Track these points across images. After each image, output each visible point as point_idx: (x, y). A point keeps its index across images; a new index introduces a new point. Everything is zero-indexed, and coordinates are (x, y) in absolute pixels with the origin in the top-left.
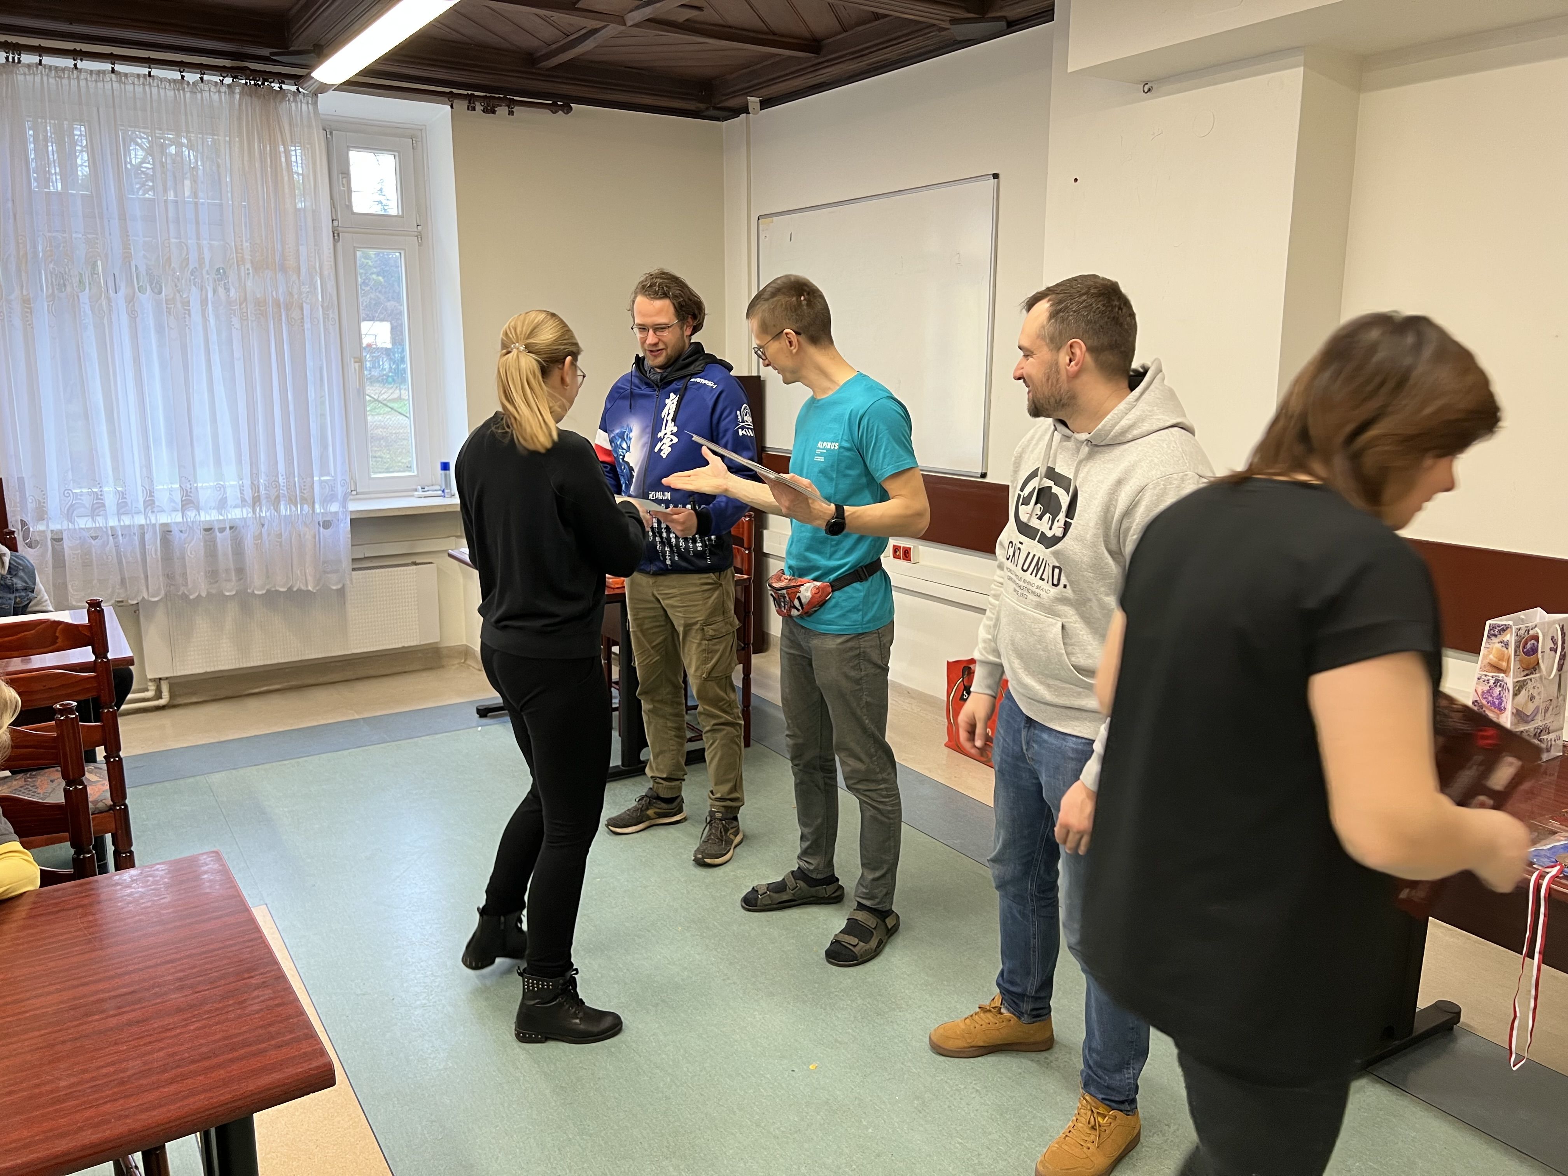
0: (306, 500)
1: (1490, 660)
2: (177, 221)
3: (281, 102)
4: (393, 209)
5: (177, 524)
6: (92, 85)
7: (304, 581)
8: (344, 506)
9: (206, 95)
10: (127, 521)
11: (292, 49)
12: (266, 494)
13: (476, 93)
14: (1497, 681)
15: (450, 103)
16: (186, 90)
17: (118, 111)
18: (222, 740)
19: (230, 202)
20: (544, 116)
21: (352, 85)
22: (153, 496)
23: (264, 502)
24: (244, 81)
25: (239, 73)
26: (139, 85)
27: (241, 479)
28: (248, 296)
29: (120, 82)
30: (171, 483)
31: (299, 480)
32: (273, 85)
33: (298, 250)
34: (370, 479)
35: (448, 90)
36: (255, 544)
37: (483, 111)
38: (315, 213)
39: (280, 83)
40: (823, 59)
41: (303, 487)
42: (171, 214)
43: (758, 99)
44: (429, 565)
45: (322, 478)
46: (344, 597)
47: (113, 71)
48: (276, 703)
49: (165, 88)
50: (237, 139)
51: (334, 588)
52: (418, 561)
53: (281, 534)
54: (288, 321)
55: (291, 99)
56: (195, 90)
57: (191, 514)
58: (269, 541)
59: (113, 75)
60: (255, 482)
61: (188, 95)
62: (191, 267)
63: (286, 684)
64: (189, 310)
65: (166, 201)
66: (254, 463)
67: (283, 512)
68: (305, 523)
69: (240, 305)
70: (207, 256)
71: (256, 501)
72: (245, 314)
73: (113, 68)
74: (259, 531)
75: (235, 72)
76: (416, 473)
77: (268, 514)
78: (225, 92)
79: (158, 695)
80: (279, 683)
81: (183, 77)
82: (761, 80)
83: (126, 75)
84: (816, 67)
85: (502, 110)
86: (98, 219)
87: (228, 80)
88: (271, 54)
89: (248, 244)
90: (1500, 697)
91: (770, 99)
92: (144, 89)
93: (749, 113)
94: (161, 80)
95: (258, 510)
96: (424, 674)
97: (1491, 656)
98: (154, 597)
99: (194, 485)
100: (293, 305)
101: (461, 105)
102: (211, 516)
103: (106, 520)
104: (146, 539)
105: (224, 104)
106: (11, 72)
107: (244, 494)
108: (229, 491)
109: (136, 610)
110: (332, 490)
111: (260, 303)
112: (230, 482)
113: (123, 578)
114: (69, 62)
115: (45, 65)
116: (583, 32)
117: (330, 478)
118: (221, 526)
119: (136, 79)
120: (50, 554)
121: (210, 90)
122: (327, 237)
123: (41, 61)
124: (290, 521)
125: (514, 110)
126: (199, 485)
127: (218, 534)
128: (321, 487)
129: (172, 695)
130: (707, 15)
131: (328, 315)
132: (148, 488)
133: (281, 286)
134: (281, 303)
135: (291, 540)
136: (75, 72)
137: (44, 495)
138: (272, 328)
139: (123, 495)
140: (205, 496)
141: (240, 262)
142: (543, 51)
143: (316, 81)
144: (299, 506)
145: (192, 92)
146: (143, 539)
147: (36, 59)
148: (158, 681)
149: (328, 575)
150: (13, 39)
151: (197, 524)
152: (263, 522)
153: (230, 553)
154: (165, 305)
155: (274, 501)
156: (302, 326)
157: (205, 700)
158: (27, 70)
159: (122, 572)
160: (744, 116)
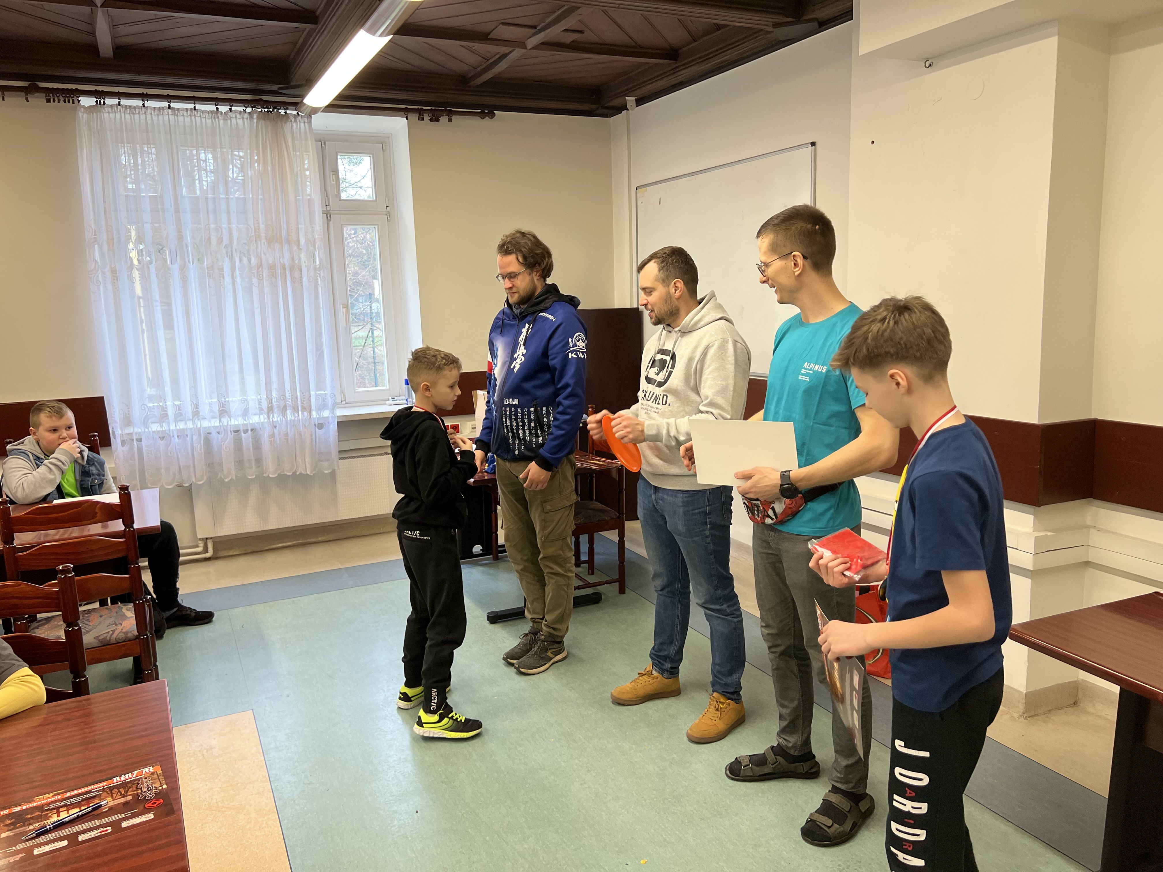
0: (306, 409)
2: (215, 212)
3: (286, 123)
4: (370, 195)
5: (215, 427)
6: (155, 118)
7: (304, 467)
8: (333, 413)
9: (234, 120)
10: (181, 425)
11: (292, 84)
12: (276, 404)
13: (424, 108)
15: (405, 116)
16: (220, 118)
17: (173, 136)
18: (245, 583)
19: (251, 196)
20: (474, 121)
21: (332, 107)
22: (198, 408)
23: (276, 410)
24: (260, 110)
25: (257, 104)
26: (188, 116)
27: (259, 394)
28: (263, 263)
29: (174, 115)
30: (211, 399)
31: (300, 394)
32: (280, 111)
33: (298, 229)
34: (357, 392)
35: (404, 107)
36: (269, 441)
37: (431, 120)
38: (310, 202)
39: (285, 109)
40: (680, 64)
41: (303, 400)
42: (211, 207)
43: (634, 99)
45: (317, 393)
46: (335, 478)
47: (169, 107)
48: (287, 556)
49: (205, 117)
50: (256, 151)
51: (326, 472)
53: (287, 433)
54: (291, 280)
55: (293, 120)
56: (226, 118)
57: (225, 420)
58: (280, 439)
59: (170, 110)
60: (269, 397)
61: (221, 122)
62: (225, 243)
63: (295, 542)
64: (223, 275)
65: (207, 198)
66: (268, 383)
67: (289, 418)
68: (305, 426)
69: (258, 269)
70: (235, 236)
71: (270, 409)
72: (261, 276)
73: (169, 106)
74: (272, 432)
75: (253, 103)
76: (388, 388)
77: (279, 419)
78: (247, 118)
79: (206, 551)
80: (289, 542)
81: (217, 109)
82: (635, 84)
83: (178, 110)
84: (675, 70)
85: (444, 119)
86: (160, 213)
87: (249, 110)
88: (279, 88)
91: (644, 97)
92: (191, 119)
93: (628, 110)
94: (203, 112)
95: (271, 416)
98: (201, 481)
99: (227, 399)
100: (295, 268)
101: (414, 117)
102: (238, 421)
103: (169, 425)
104: (194, 439)
105: (246, 127)
106: (100, 111)
107: (261, 405)
108: (250, 403)
109: (189, 489)
110: (324, 401)
111: (272, 268)
112: (252, 397)
113: (180, 467)
114: (139, 103)
115: (122, 105)
116: (498, 56)
117: (323, 392)
118: (245, 429)
119: (185, 112)
120: (136, 450)
121: (236, 117)
122: (319, 218)
123: (119, 102)
124: (294, 424)
125: (452, 118)
126: (231, 399)
127: (243, 434)
128: (316, 399)
129: (215, 550)
130: (588, 36)
131: (320, 274)
132: (195, 403)
133: (287, 255)
134: (286, 266)
135: (295, 439)
136: (143, 109)
137: (129, 408)
138: (280, 285)
139: (179, 407)
140: (235, 406)
141: (258, 238)
142: (472, 74)
143: (308, 106)
144: (300, 413)
145: (224, 119)
146: (192, 439)
147: (116, 101)
148: (205, 540)
149: (322, 463)
150: (100, 88)
151: (229, 426)
152: (275, 425)
153: (251, 448)
154: (206, 271)
155: (283, 409)
156: (301, 283)
157: (238, 553)
158: (110, 109)
159: (179, 464)
160: (624, 113)
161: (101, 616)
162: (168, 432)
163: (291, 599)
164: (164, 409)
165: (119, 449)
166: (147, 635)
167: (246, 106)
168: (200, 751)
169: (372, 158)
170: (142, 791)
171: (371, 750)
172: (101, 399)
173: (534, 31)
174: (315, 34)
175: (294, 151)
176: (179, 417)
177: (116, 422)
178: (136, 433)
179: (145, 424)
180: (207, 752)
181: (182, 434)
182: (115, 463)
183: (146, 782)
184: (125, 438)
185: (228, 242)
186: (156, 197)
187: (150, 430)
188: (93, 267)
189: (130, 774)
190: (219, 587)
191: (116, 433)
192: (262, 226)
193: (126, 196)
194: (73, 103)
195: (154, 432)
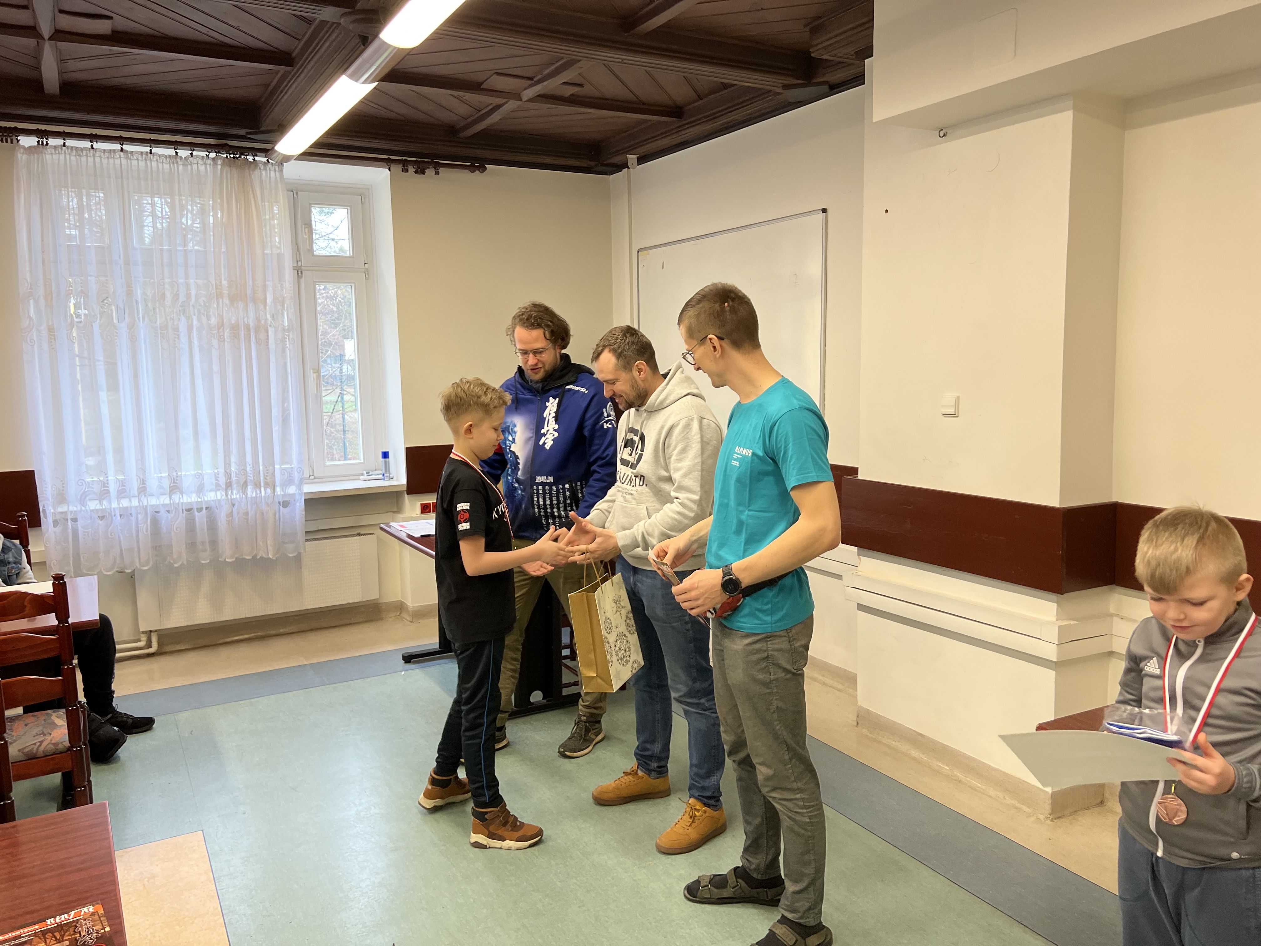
0: (269, 484)
2: (170, 265)
3: (254, 170)
4: (346, 251)
5: (164, 505)
6: (105, 161)
7: (266, 551)
8: (300, 489)
9: (195, 166)
10: (125, 503)
11: (262, 129)
12: (236, 480)
13: (409, 159)
15: (388, 167)
16: (179, 163)
17: (125, 181)
18: (196, 682)
19: (212, 249)
20: (464, 175)
21: (307, 155)
22: (145, 484)
23: (235, 486)
24: (225, 156)
25: (222, 149)
26: (142, 160)
27: (216, 469)
28: (224, 323)
29: (127, 158)
30: (161, 473)
31: (263, 468)
32: (248, 157)
33: (265, 285)
34: (326, 466)
35: (386, 157)
36: (227, 521)
37: (416, 172)
38: (280, 256)
39: (253, 156)
40: (683, 123)
41: (266, 474)
42: (166, 260)
43: (636, 156)
44: (370, 536)
45: (282, 467)
46: (300, 562)
47: (122, 150)
48: (245, 650)
49: (163, 162)
50: (219, 200)
51: (291, 555)
52: (362, 533)
53: (248, 512)
54: (256, 341)
55: (262, 168)
56: (187, 163)
57: (176, 498)
58: (239, 518)
59: (122, 153)
60: (227, 471)
61: (181, 167)
62: (181, 300)
63: (253, 635)
64: (178, 335)
65: (162, 250)
67: (249, 494)
68: (267, 504)
69: (219, 329)
70: (193, 292)
71: (229, 485)
72: (222, 337)
73: (122, 148)
74: (230, 511)
75: (217, 148)
76: (362, 461)
77: (238, 496)
78: (210, 164)
79: (149, 645)
80: (247, 634)
81: (177, 153)
82: (637, 141)
83: (132, 152)
84: (679, 129)
85: (430, 172)
86: (108, 265)
87: (213, 155)
88: (247, 133)
89: (226, 282)
91: (646, 156)
92: (146, 163)
93: (629, 168)
94: (160, 156)
95: (230, 493)
96: (365, 626)
98: (145, 566)
99: (179, 474)
100: (261, 328)
101: (397, 168)
102: (191, 498)
103: (110, 503)
104: (139, 519)
105: (209, 173)
106: (42, 153)
107: (218, 481)
108: (206, 477)
109: (132, 576)
110: (290, 476)
111: (235, 328)
112: (208, 470)
113: (121, 551)
114: (87, 144)
115: (68, 147)
116: (490, 107)
117: (289, 466)
118: (199, 507)
119: (140, 156)
120: (70, 531)
121: (198, 162)
122: (289, 274)
123: (64, 143)
124: (255, 501)
125: (439, 171)
126: (183, 473)
127: (196, 513)
128: (281, 473)
129: (160, 644)
130: (588, 90)
131: (288, 336)
132: (141, 477)
133: (251, 314)
134: (251, 327)
135: (256, 518)
136: (92, 151)
137: (63, 484)
138: (244, 347)
139: (122, 483)
140: (188, 482)
141: (219, 295)
142: (462, 124)
143: (280, 153)
144: (263, 489)
145: (183, 165)
146: (137, 518)
147: (60, 142)
148: (149, 633)
149: (286, 545)
150: (43, 127)
151: (180, 505)
152: (233, 502)
153: (206, 530)
154: (159, 331)
155: (243, 485)
156: (267, 345)
157: (187, 648)
158: (53, 150)
159: (120, 546)
160: (625, 170)
161: (26, 725)
162: (109, 511)
163: (248, 701)
164: (105, 484)
165: (50, 530)
166: (80, 746)
167: (209, 150)
168: (140, 880)
169: (349, 211)
170: (80, 935)
171: (340, 874)
172: (32, 473)
173: (530, 82)
174: (291, 76)
175: (262, 201)
176: (122, 493)
177: (48, 500)
178: (71, 512)
179: (82, 501)
180: (148, 881)
181: (125, 513)
182: (45, 546)
183: (86, 924)
184: (58, 517)
185: (185, 299)
186: (102, 247)
187: (87, 508)
188: (27, 323)
189: (66, 915)
190: (164, 687)
191: (48, 512)
192: (224, 283)
193: (69, 246)
194: (12, 142)
195: (92, 511)
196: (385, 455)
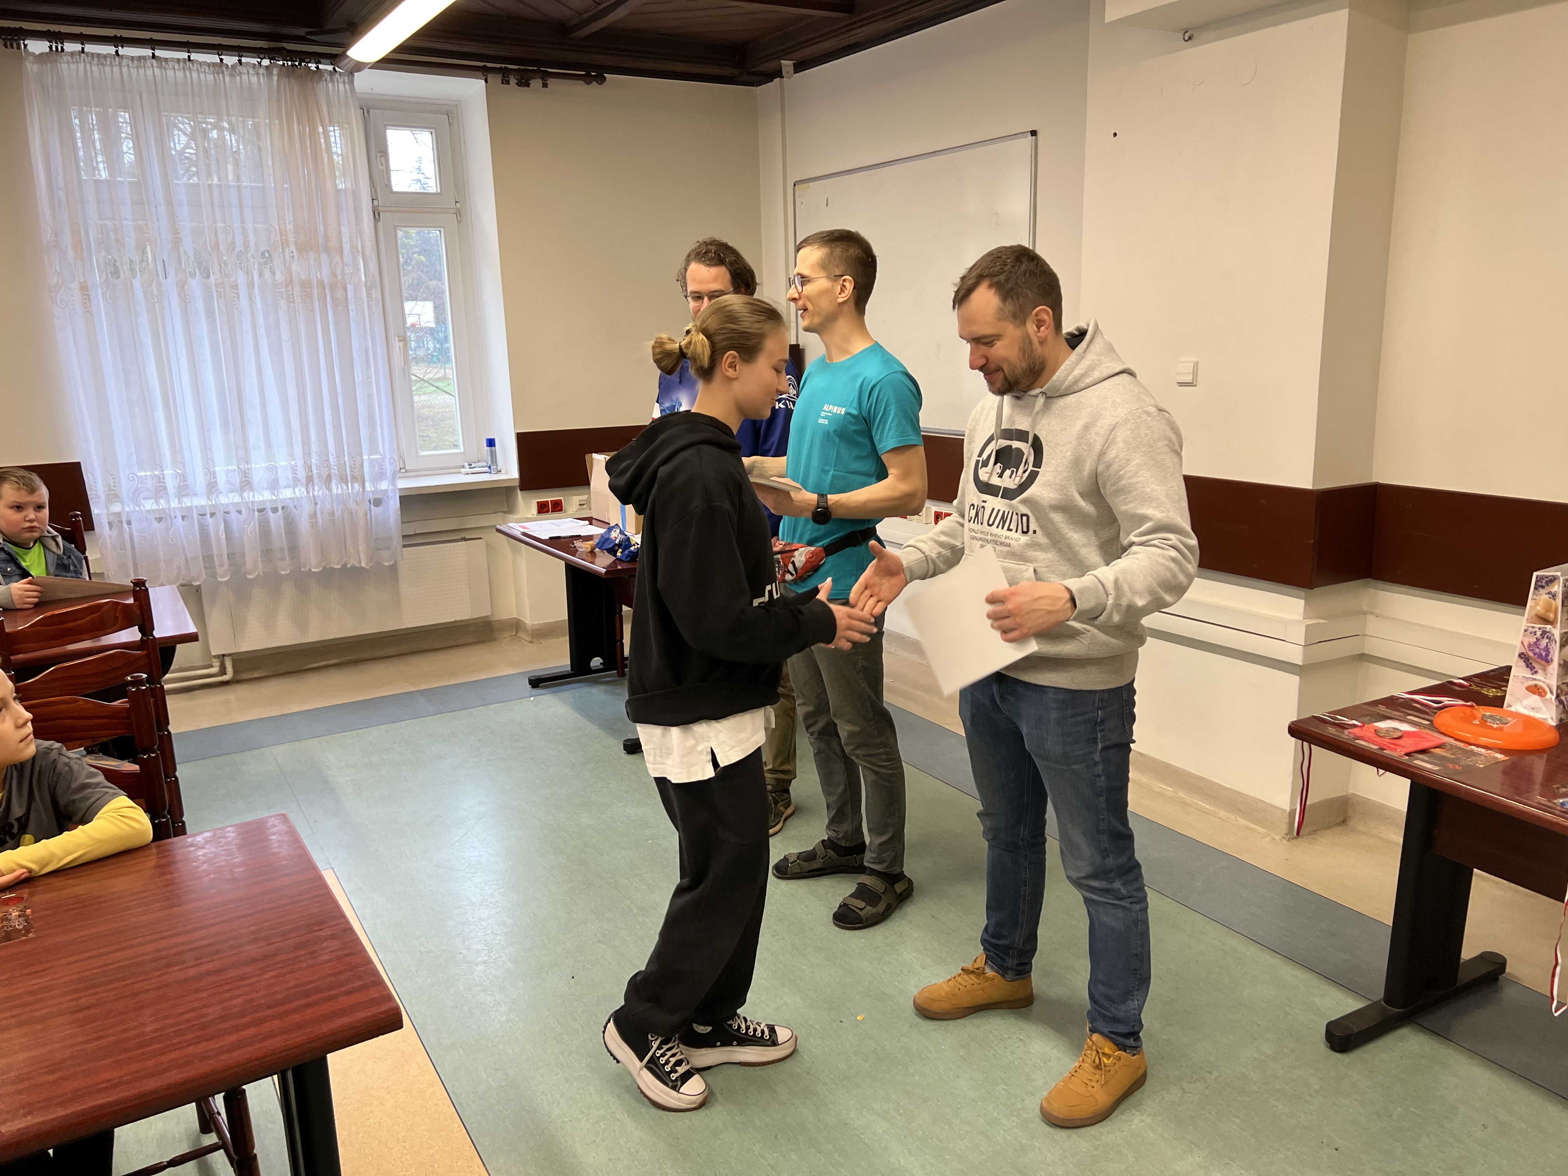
0: (357, 479)
1: (1538, 611)
2: (222, 205)
3: (318, 82)
4: (432, 186)
5: (233, 504)
6: (135, 72)
7: (357, 559)
8: (394, 485)
9: (245, 78)
10: (187, 502)
11: (327, 28)
12: (317, 473)
13: (509, 67)
14: (1544, 633)
15: (484, 77)
16: (226, 73)
17: (160, 96)
18: (285, 713)
19: (273, 185)
20: (579, 87)
21: (387, 63)
22: (214, 479)
23: (316, 481)
24: (281, 63)
25: (278, 54)
26: (180, 70)
27: (294, 460)
28: (293, 278)
29: (163, 69)
30: (227, 466)
31: (348, 459)
32: (310, 65)
33: (340, 232)
34: (418, 456)
35: (481, 64)
36: (308, 522)
37: (517, 84)
38: (355, 193)
39: (317, 63)
40: (855, 19)
41: (353, 466)
42: (216, 200)
43: (791, 62)
44: (476, 539)
45: (371, 457)
46: (396, 572)
47: (154, 56)
49: (205, 72)
50: (277, 121)
51: (387, 564)
52: (467, 537)
53: (333, 512)
54: (333, 301)
55: (328, 78)
56: (234, 73)
57: (247, 495)
58: (323, 519)
59: (154, 61)
60: (308, 463)
61: (228, 79)
62: (237, 250)
63: (342, 659)
64: (238, 294)
66: (306, 443)
67: (335, 491)
68: (356, 502)
69: (287, 286)
70: (252, 239)
71: (310, 479)
72: (291, 296)
73: (153, 54)
74: (313, 511)
75: (272, 53)
76: (462, 450)
77: (320, 493)
78: (263, 74)
79: (223, 671)
80: (337, 658)
81: (222, 60)
82: (794, 43)
83: (166, 60)
84: (849, 27)
85: (536, 83)
86: (146, 206)
87: (266, 62)
88: (308, 33)
89: (292, 227)
90: (1547, 649)
91: (804, 62)
92: (185, 74)
93: (783, 77)
94: (201, 64)
95: (311, 489)
96: (477, 647)
97: (1539, 608)
98: (224, 577)
99: (250, 466)
100: (338, 285)
101: (495, 79)
102: (263, 496)
103: (169, 502)
105: (263, 86)
106: (56, 61)
107: (296, 474)
108: (279, 471)
109: (198, 589)
110: (382, 469)
111: (306, 285)
112: (282, 463)
113: (186, 558)
114: (111, 49)
115: (87, 53)
117: (380, 457)
118: (273, 506)
119: (176, 64)
120: (126, 535)
121: (248, 73)
122: (367, 217)
123: (83, 49)
124: (342, 499)
125: (548, 82)
126: (254, 466)
128: (370, 465)
129: (236, 671)
131: (371, 294)
132: (208, 471)
133: (325, 267)
134: (326, 284)
135: (344, 519)
136: (117, 58)
137: (115, 478)
139: (183, 477)
140: (259, 476)
141: (285, 244)
142: (576, 21)
143: (352, 60)
144: (349, 484)
145: (231, 75)
147: (77, 47)
148: (221, 657)
149: (381, 552)
150: (55, 28)
151: (252, 503)
152: (316, 500)
153: (283, 533)
154: (214, 289)
155: (326, 479)
156: (347, 306)
157: (267, 675)
158: (70, 58)
159: (185, 555)
160: (777, 80)
162: (168, 511)
163: (354, 732)
164: (161, 480)
167: (261, 56)
169: (434, 134)
176: (184, 490)
177: (98, 497)
178: (126, 513)
179: (135, 501)
181: (187, 514)
184: (112, 519)
185: (242, 249)
187: (142, 508)
188: (55, 281)
194: (18, 48)
195: (148, 511)
196: (491, 443)
